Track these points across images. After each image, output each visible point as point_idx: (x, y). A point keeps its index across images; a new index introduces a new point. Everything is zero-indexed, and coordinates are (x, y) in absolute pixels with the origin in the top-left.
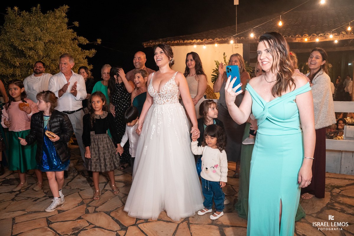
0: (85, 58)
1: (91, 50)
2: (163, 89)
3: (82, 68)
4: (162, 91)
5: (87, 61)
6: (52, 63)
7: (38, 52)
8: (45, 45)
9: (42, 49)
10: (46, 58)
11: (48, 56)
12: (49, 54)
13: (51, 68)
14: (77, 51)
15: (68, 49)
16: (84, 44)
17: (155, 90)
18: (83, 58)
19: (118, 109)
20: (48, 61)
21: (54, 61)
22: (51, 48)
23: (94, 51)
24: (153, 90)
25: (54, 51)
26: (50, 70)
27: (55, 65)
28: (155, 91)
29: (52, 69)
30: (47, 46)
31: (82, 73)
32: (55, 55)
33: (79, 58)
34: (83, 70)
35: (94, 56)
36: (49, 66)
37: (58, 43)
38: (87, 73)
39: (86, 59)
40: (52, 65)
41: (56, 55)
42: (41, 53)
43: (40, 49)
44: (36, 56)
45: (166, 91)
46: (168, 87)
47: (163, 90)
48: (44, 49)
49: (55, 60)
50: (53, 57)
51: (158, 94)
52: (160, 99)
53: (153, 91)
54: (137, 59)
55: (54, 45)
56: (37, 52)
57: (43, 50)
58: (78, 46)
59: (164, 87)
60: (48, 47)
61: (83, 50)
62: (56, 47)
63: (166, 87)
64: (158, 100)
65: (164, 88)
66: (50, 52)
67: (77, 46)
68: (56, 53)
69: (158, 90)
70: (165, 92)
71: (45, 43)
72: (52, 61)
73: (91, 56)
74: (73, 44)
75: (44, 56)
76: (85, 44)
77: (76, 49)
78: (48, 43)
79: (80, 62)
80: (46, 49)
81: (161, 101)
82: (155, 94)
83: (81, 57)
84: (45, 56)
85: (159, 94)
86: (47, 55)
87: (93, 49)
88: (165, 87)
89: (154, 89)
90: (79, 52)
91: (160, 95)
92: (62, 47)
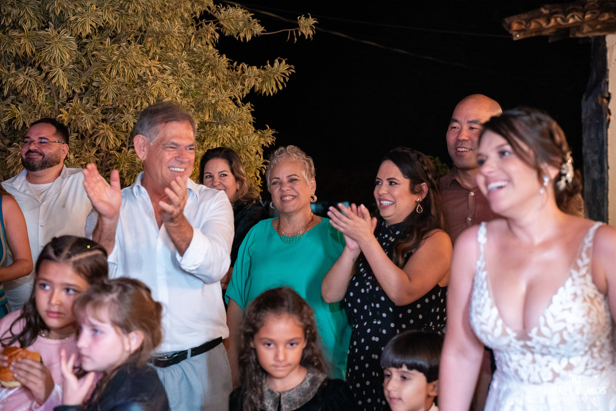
0: (244, 101)
1: (272, 65)
2: (546, 325)
3: (217, 156)
4: (540, 334)
5: (252, 112)
6: (104, 120)
7: (50, 76)
8: (81, 47)
9: (66, 64)
10: (81, 99)
11: (92, 94)
12: (94, 84)
13: (98, 142)
14: (213, 68)
15: (175, 63)
16: (245, 39)
17: (505, 324)
18: (235, 100)
19: (363, 340)
20: (87, 111)
21: (116, 114)
22: (104, 58)
23: (281, 68)
24: (496, 326)
25: (114, 73)
26: (94, 151)
27: (118, 128)
28: (509, 330)
29: (103, 147)
30: (89, 48)
31: (216, 176)
32: (119, 89)
33: (216, 102)
34: (219, 166)
35: (281, 88)
36: (91, 136)
37: (136, 37)
38: (237, 179)
39: (249, 104)
40: (106, 130)
41: (124, 89)
42: (62, 80)
43: (58, 62)
44: (39, 89)
45: (561, 332)
46: (566, 315)
47: (545, 330)
48: (78, 62)
49: (116, 110)
50: (111, 96)
51: (522, 343)
52: (534, 361)
53: (498, 332)
54: (466, 127)
55: (116, 45)
56: (47, 74)
57: (71, 66)
58: (217, 46)
59: (548, 314)
60: (93, 56)
61: (238, 64)
62: (124, 57)
63: (560, 317)
64: (523, 362)
65: (550, 321)
66: (97, 74)
67: (211, 47)
68: (122, 79)
69: (519, 327)
70: (556, 340)
71: (79, 38)
72: (105, 112)
73: (270, 88)
74: (199, 38)
75: (74, 92)
76: (249, 37)
77: (205, 62)
78: (95, 38)
79: (220, 118)
80: (84, 61)
81: (538, 369)
82: (505, 341)
83: (225, 95)
84: (78, 91)
85: (529, 343)
86: (86, 89)
87: (280, 62)
88: (553, 316)
89: (500, 322)
90: (221, 75)
91: (533, 348)
92: (148, 52)
